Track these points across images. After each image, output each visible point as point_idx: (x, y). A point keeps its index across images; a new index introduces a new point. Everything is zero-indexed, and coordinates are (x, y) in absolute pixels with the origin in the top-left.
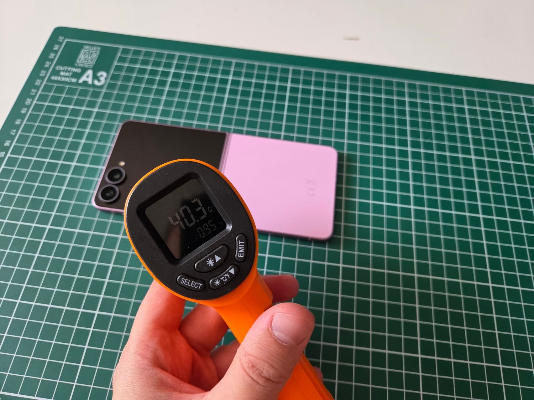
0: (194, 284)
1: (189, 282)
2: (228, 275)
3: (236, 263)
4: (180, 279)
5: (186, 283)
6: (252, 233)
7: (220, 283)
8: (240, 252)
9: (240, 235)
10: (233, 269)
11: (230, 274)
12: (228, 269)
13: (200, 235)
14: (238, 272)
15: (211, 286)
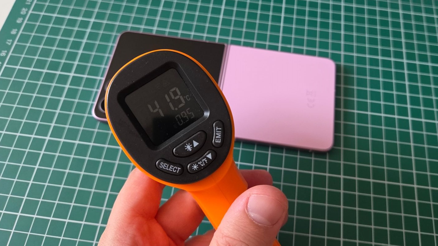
0: (172, 168)
1: (168, 166)
2: (206, 160)
3: (213, 149)
4: (159, 164)
5: (165, 167)
6: (229, 120)
7: (198, 167)
8: (217, 138)
9: (217, 122)
10: (210, 154)
11: (208, 159)
12: (206, 154)
13: (178, 122)
14: (215, 157)
15: (189, 171)
